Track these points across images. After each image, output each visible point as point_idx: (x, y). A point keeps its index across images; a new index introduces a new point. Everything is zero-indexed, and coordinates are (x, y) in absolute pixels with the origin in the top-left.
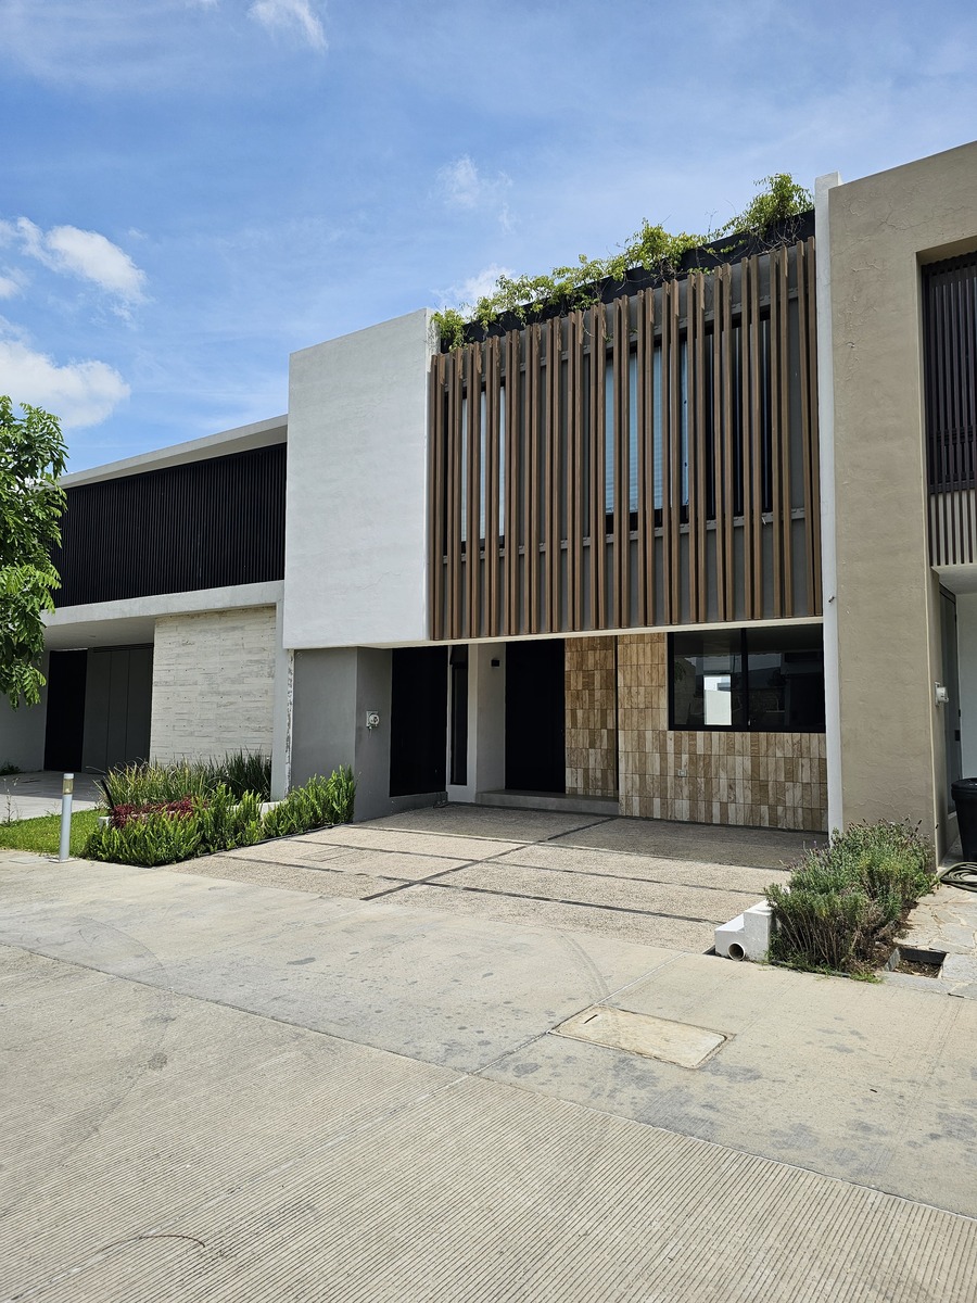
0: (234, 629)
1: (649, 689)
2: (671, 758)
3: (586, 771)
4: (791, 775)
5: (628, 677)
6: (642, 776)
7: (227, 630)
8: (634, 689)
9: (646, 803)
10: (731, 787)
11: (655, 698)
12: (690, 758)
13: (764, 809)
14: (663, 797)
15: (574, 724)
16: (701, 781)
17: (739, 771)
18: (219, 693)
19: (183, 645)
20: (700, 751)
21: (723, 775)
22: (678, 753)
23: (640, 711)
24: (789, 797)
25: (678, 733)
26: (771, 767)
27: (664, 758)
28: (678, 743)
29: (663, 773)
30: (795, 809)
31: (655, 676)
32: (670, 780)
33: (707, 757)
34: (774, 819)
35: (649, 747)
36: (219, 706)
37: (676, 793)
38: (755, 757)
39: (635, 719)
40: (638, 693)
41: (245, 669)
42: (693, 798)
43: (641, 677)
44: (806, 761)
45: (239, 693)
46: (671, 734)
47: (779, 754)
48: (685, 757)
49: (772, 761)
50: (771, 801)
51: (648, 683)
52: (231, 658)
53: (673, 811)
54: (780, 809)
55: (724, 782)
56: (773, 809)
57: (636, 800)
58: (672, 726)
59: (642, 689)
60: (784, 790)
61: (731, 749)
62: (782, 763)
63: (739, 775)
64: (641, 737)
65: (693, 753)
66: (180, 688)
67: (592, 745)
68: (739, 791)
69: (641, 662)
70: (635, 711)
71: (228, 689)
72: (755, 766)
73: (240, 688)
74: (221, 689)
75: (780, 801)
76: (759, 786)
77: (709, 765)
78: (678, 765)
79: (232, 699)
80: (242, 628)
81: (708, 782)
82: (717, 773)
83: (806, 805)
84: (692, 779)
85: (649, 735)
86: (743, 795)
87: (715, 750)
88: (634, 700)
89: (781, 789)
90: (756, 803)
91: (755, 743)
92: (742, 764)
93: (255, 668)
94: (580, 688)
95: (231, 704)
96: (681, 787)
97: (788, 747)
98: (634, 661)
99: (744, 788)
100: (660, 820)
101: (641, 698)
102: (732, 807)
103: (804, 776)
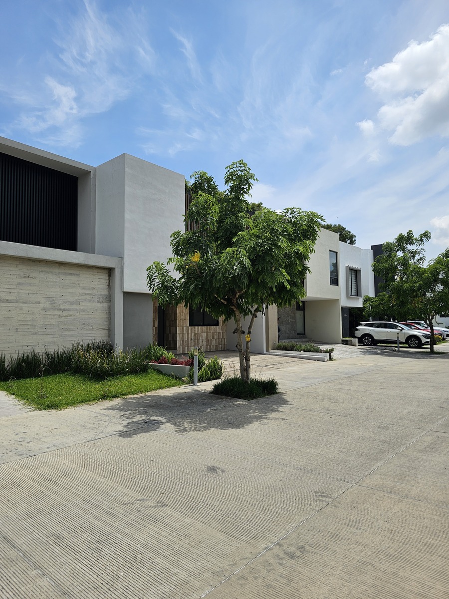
0: (71, 274)
1: (185, 314)
2: (190, 334)
4: (213, 337)
5: (180, 310)
6: (183, 341)
7: (66, 274)
9: (184, 348)
10: (202, 342)
11: (186, 317)
14: (188, 347)
16: (196, 340)
18: (60, 309)
19: (25, 277)
21: (201, 338)
22: (191, 333)
23: (183, 320)
26: (210, 336)
27: (188, 335)
28: (191, 330)
29: (188, 340)
31: (186, 310)
33: (198, 334)
34: (210, 349)
35: (185, 332)
36: (60, 316)
38: (207, 333)
39: (181, 323)
40: (182, 315)
41: (80, 297)
42: (194, 346)
43: (183, 310)
44: (216, 334)
45: (76, 310)
46: (190, 327)
47: (211, 332)
48: (193, 334)
51: (185, 312)
52: (70, 290)
53: (190, 351)
55: (201, 340)
56: (210, 346)
57: (181, 349)
58: (190, 325)
61: (202, 331)
62: (212, 334)
63: (204, 338)
64: (183, 329)
65: (195, 333)
66: (21, 305)
68: (204, 342)
70: (181, 321)
71: (68, 307)
72: (207, 335)
73: (77, 307)
74: (62, 307)
75: (211, 344)
76: (208, 341)
77: (198, 336)
78: (191, 337)
79: (71, 313)
80: (77, 275)
81: (198, 340)
83: (216, 344)
84: (195, 340)
85: (185, 328)
86: (205, 344)
87: (199, 332)
89: (212, 341)
90: (207, 346)
92: (204, 335)
93: (88, 297)
95: (71, 315)
96: (192, 343)
97: (213, 330)
101: (182, 317)
103: (216, 337)
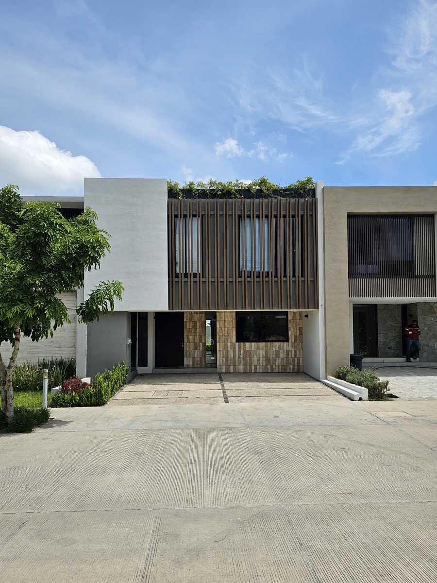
1: (229, 329)
2: (237, 352)
3: (193, 358)
4: (278, 356)
5: (221, 324)
6: (226, 358)
8: (223, 329)
9: (228, 367)
10: (258, 360)
11: (231, 332)
12: (244, 352)
13: (269, 366)
14: (234, 365)
15: (188, 341)
16: (248, 359)
17: (261, 355)
20: (247, 349)
21: (255, 356)
22: (240, 350)
23: (226, 336)
24: (277, 362)
25: (239, 343)
26: (271, 353)
27: (234, 352)
28: (239, 346)
29: (234, 357)
30: (279, 366)
31: (231, 324)
32: (237, 359)
33: (250, 351)
34: (272, 369)
35: (229, 349)
37: (239, 363)
38: (266, 351)
39: (223, 339)
40: (225, 330)
42: (245, 365)
43: (226, 324)
44: (282, 351)
46: (237, 344)
47: (274, 349)
48: (242, 351)
49: (271, 351)
50: (271, 364)
51: (228, 326)
53: (238, 369)
54: (274, 366)
55: (256, 359)
56: (272, 366)
57: (224, 367)
58: (238, 341)
59: (226, 329)
60: (275, 360)
61: (258, 348)
62: (275, 352)
63: (261, 356)
64: (226, 345)
65: (245, 350)
67: (196, 348)
68: (261, 361)
69: (226, 319)
70: (224, 336)
72: (266, 353)
75: (274, 364)
76: (267, 359)
77: (251, 353)
78: (239, 354)
81: (250, 359)
82: (253, 356)
83: (282, 364)
84: (245, 358)
85: (229, 344)
86: (262, 362)
87: (253, 348)
88: (223, 332)
90: (266, 365)
91: (266, 346)
92: (262, 353)
94: (191, 327)
96: (241, 361)
97: (277, 347)
98: (223, 319)
99: (263, 360)
100: (233, 373)
101: (226, 332)
102: (258, 367)
103: (282, 356)
